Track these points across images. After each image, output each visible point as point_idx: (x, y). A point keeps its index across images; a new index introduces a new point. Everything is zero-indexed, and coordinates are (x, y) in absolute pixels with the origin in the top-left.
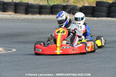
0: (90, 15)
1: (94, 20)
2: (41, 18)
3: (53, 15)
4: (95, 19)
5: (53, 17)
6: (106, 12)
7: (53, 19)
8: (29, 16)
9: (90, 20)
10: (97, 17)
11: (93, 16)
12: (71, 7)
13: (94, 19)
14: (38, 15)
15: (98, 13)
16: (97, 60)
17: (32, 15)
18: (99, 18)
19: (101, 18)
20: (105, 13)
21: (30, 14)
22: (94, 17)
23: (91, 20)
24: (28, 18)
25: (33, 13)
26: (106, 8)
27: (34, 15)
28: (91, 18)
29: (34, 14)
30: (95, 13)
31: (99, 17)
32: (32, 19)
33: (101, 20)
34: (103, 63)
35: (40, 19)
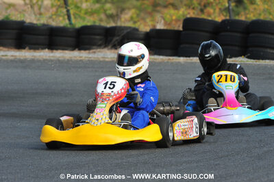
1: (179, 62)
2: (52, 58)
3: (82, 51)
4: (182, 59)
5: (81, 55)
7: (81, 60)
8: (26, 54)
9: (168, 62)
12: (125, 32)
13: (177, 61)
14: (47, 50)
15: (187, 45)
17: (32, 51)
18: (191, 58)
21: (27, 48)
24: (22, 58)
25: (35, 46)
27: (37, 51)
28: (171, 58)
29: (38, 49)
31: (189, 57)
32: (33, 61)
35: (52, 61)
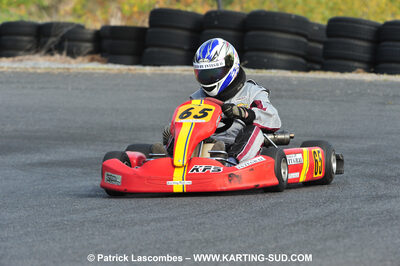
0: (129, 58)
6: (186, 47)
10: (154, 65)
11: (141, 60)
16: (152, 216)
19: (166, 69)
20: (182, 49)
22: (145, 65)
23: (133, 76)
26: (185, 33)
30: (148, 50)
33: (168, 74)
34: (172, 226)
